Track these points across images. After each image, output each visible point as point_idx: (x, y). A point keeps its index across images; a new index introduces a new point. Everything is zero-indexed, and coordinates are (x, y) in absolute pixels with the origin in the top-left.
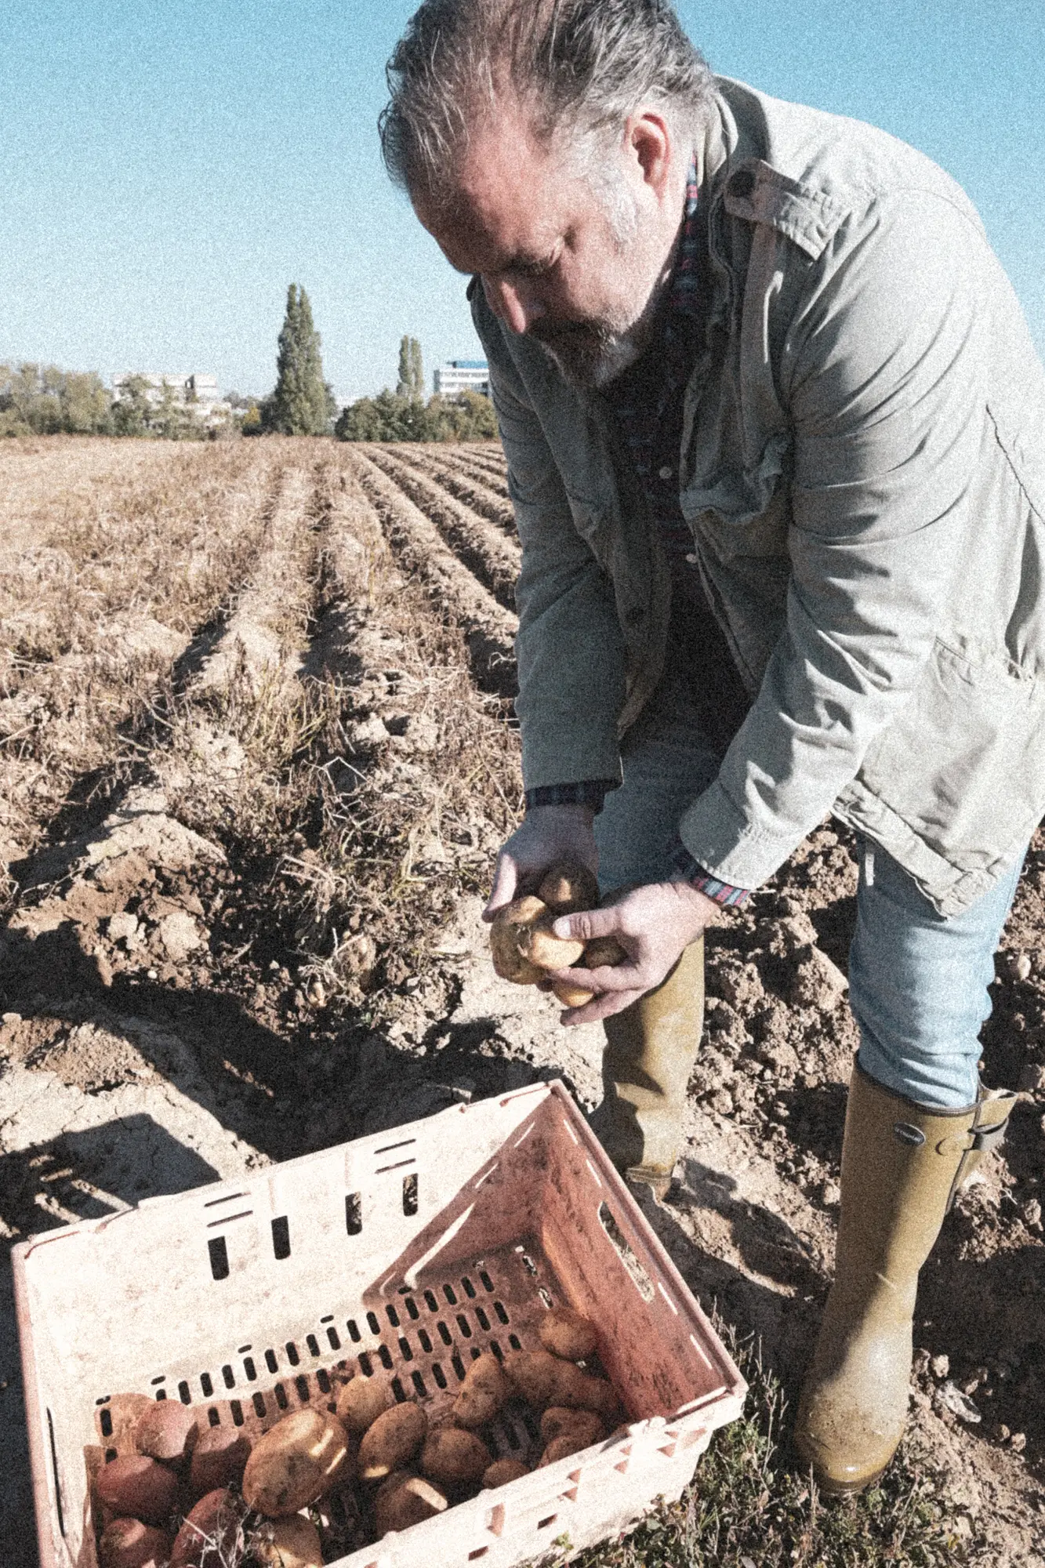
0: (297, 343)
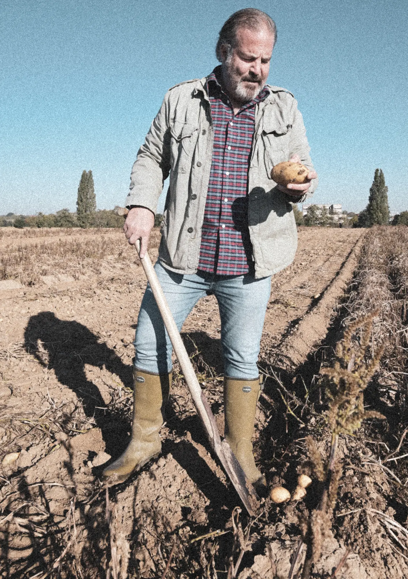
0: (378, 191)
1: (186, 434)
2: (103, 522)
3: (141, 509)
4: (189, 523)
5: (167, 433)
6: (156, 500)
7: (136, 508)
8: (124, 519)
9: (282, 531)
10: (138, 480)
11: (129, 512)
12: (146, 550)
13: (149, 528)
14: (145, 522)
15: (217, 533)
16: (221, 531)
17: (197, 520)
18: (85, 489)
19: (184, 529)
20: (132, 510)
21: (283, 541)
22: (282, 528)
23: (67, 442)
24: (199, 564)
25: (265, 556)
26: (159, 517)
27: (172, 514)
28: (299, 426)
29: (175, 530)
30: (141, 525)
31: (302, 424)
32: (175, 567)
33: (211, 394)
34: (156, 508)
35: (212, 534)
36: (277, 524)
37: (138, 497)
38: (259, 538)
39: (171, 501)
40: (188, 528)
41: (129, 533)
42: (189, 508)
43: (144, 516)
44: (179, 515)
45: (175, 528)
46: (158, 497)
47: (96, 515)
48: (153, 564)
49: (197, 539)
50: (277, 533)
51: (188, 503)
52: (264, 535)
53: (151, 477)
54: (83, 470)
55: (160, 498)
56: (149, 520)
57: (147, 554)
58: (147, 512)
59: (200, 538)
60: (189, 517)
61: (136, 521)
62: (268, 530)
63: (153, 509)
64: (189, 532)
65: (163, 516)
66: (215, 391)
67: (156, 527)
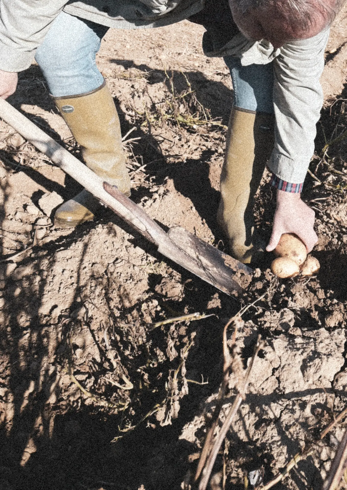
1: (166, 182)
2: (30, 289)
3: (90, 274)
4: (158, 297)
5: (143, 180)
6: (114, 263)
7: (83, 272)
8: (62, 286)
9: (290, 321)
10: (91, 235)
11: (71, 277)
12: (89, 332)
13: (99, 301)
14: (93, 292)
15: (195, 317)
16: (201, 314)
17: (168, 293)
18: (17, 241)
19: (150, 303)
20: (75, 275)
21: (292, 337)
22: (289, 317)
23: (4, 179)
24: (165, 354)
25: (263, 360)
26: (114, 286)
27: (134, 282)
28: (314, 184)
29: (136, 305)
30: (86, 296)
31: (317, 181)
32: (130, 355)
33: (203, 140)
34: (112, 274)
35: (188, 317)
36: (282, 310)
37: (86, 258)
38: (256, 329)
39: (134, 266)
40: (156, 302)
41: (67, 306)
42: (160, 275)
43: (93, 284)
44: (144, 285)
45: (137, 302)
46: (117, 259)
47: (23, 277)
48: (97, 351)
49: (165, 323)
50: (282, 325)
51: (158, 269)
52: (263, 325)
53: (109, 233)
54: (19, 216)
55: (119, 260)
56: (98, 290)
57: (89, 337)
58: (98, 278)
59: (169, 321)
60: (158, 288)
61: (79, 291)
62: (269, 317)
63: (107, 274)
64: (156, 307)
65: (120, 286)
66: (208, 137)
67: (108, 300)
